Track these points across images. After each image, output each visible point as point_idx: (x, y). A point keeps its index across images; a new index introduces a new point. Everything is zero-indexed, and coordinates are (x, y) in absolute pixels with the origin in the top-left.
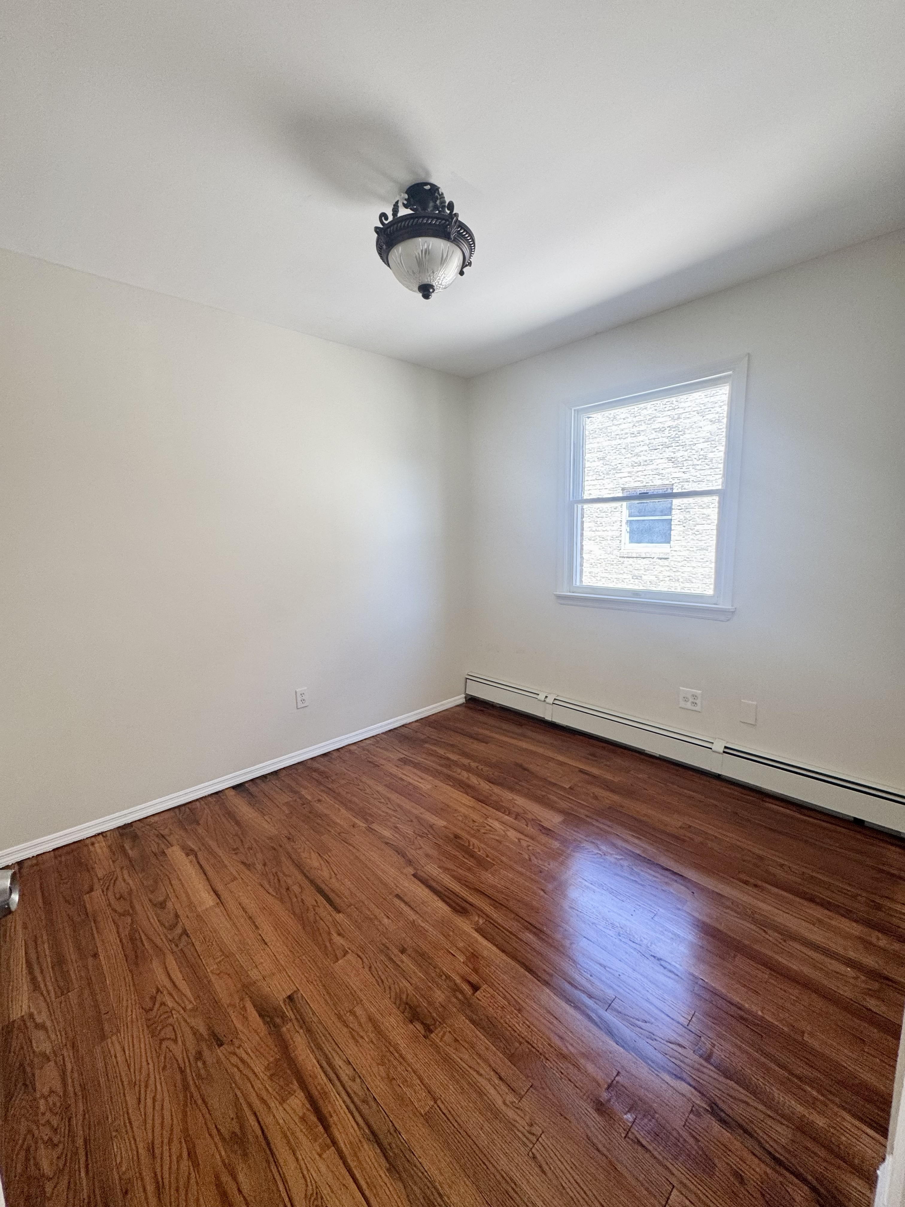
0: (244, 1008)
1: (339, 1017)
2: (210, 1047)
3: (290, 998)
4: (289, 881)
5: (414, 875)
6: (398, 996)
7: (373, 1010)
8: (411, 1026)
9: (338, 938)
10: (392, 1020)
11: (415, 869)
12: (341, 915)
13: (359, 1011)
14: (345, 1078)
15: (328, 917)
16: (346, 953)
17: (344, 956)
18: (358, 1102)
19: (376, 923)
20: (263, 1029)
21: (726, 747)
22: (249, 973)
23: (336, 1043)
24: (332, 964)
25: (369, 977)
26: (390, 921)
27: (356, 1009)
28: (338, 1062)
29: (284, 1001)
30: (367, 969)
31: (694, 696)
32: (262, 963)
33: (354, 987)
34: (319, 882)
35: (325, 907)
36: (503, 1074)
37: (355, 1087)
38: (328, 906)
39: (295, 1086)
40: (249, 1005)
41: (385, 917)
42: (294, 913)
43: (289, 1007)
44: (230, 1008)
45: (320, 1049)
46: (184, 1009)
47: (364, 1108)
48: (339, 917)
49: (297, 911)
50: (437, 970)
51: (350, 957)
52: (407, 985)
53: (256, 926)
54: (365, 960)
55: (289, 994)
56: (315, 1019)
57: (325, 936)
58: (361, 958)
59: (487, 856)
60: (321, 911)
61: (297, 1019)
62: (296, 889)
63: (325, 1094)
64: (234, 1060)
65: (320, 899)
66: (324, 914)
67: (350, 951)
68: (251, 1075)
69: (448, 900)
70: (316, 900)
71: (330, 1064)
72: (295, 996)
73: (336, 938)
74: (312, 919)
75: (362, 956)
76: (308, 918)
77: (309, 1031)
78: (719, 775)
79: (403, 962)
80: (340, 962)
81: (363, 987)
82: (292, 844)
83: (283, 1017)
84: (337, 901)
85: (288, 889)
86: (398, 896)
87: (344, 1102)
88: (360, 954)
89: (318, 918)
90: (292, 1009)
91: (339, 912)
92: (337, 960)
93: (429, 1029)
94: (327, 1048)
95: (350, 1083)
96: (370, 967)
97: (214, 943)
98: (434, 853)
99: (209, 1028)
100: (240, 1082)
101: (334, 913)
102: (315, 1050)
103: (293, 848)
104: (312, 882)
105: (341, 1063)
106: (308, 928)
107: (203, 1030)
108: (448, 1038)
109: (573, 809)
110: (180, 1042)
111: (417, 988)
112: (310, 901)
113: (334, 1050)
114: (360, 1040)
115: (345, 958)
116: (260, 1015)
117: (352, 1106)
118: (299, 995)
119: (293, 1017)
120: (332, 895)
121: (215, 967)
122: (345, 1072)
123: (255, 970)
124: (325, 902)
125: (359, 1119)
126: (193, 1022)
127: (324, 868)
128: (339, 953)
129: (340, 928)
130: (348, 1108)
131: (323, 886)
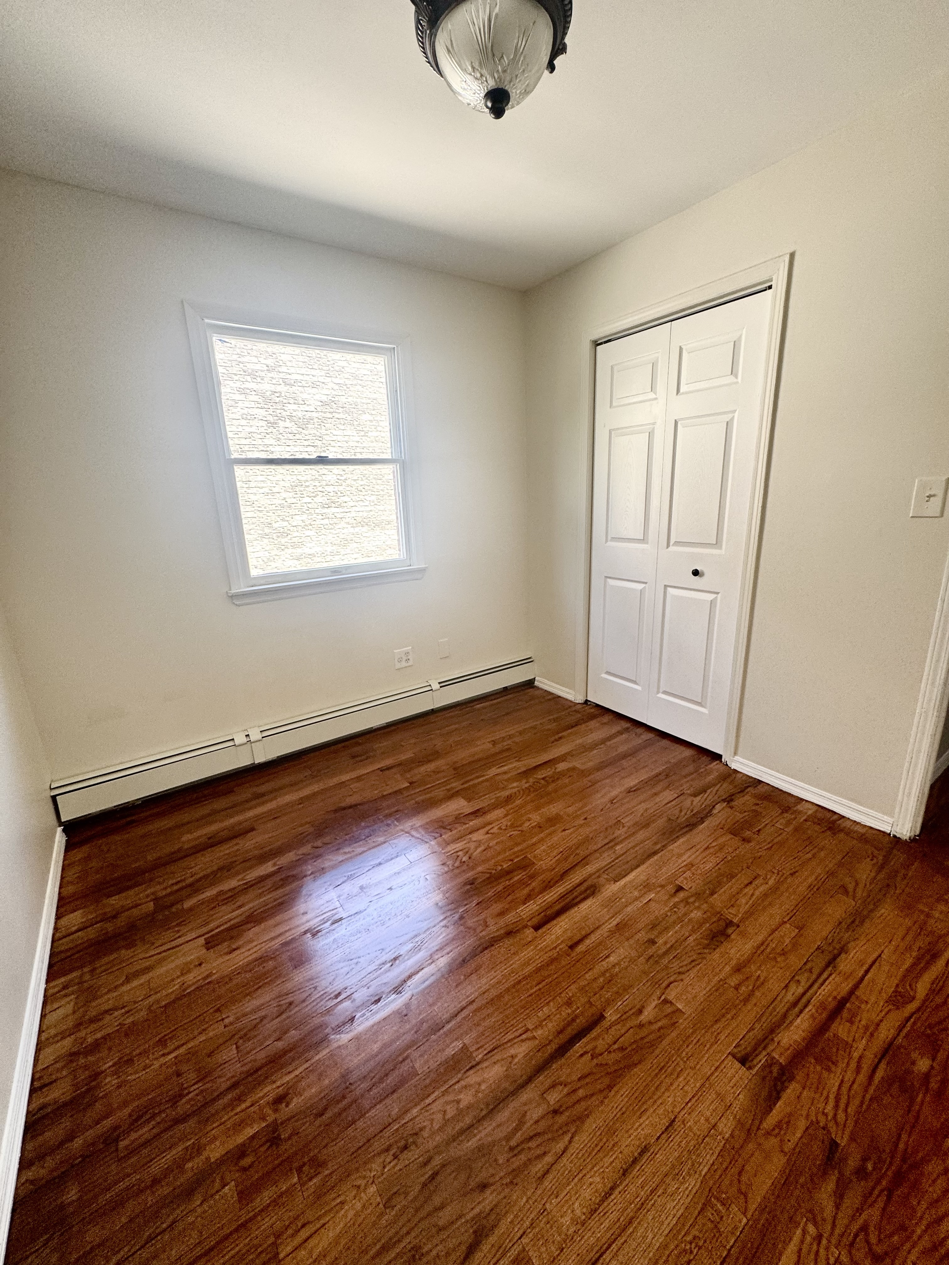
0: (779, 1125)
1: (746, 1001)
2: (843, 1160)
3: (744, 1061)
4: (536, 1113)
5: (537, 928)
6: (706, 947)
7: (728, 969)
8: (733, 937)
9: (646, 1013)
10: (733, 951)
11: (526, 926)
12: (607, 1014)
13: (733, 981)
14: (800, 990)
15: (612, 1031)
16: (666, 1001)
17: (671, 1002)
18: (814, 976)
19: (617, 970)
20: (792, 1090)
21: (439, 683)
22: (727, 1136)
23: (773, 1001)
24: (686, 1016)
25: (692, 974)
26: (613, 955)
27: (733, 984)
28: (790, 997)
29: (750, 1068)
30: (683, 976)
31: (407, 653)
32: (707, 1120)
33: (708, 989)
34: (540, 1057)
35: (595, 1039)
36: (746, 882)
37: (804, 980)
38: (594, 1034)
39: (829, 1034)
40: (771, 1120)
41: (607, 960)
42: (610, 1087)
43: (755, 1062)
44: (786, 1150)
45: (785, 1016)
46: (819, 1237)
47: (816, 971)
48: (611, 1015)
49: (607, 1081)
50: (669, 914)
51: (671, 995)
52: (691, 939)
53: (642, 1153)
54: (672, 979)
55: (737, 1065)
56: (757, 1026)
57: (644, 1032)
58: (671, 983)
59: (512, 860)
60: (601, 1045)
61: (764, 1048)
62: (554, 1097)
63: (822, 1006)
64: (841, 1116)
65: (578, 1047)
66: (609, 1039)
67: (663, 998)
68: (844, 1090)
69: (578, 899)
70: (582, 1055)
71: (795, 1004)
72: (739, 1055)
73: (644, 1017)
74: (619, 1055)
75: (666, 983)
76: (618, 1062)
77: (772, 1031)
78: (432, 710)
79: (666, 943)
80: (680, 1007)
81: (706, 979)
82: (425, 1134)
83: (769, 1065)
84: (581, 1022)
85: (555, 1112)
86: (572, 947)
87: (819, 988)
88: (664, 985)
89: (616, 1046)
90: (757, 1055)
91: (602, 1017)
92: (678, 1010)
93: (730, 924)
94: (781, 1009)
95: (803, 984)
96: (679, 973)
97: (689, 1238)
98: (497, 907)
99: (825, 1173)
100: (857, 1102)
101: (605, 1023)
102: (788, 1022)
103: (441, 1129)
104: (540, 1069)
105: (790, 994)
106: (636, 1058)
107: (830, 1185)
108: (733, 911)
109: (448, 790)
110: (861, 1221)
111: (693, 931)
112: (584, 1065)
113: (781, 1001)
114: (762, 978)
115: (674, 1001)
116: (778, 1098)
117: (820, 980)
118: (735, 1050)
119: (764, 1053)
120: (570, 1032)
121: (734, 1208)
122: (795, 990)
123: (721, 1126)
124: (584, 1040)
125: (825, 975)
126: (829, 1209)
127: (512, 1052)
128: (668, 1009)
129: (631, 1012)
130: (822, 984)
131: (550, 1049)
